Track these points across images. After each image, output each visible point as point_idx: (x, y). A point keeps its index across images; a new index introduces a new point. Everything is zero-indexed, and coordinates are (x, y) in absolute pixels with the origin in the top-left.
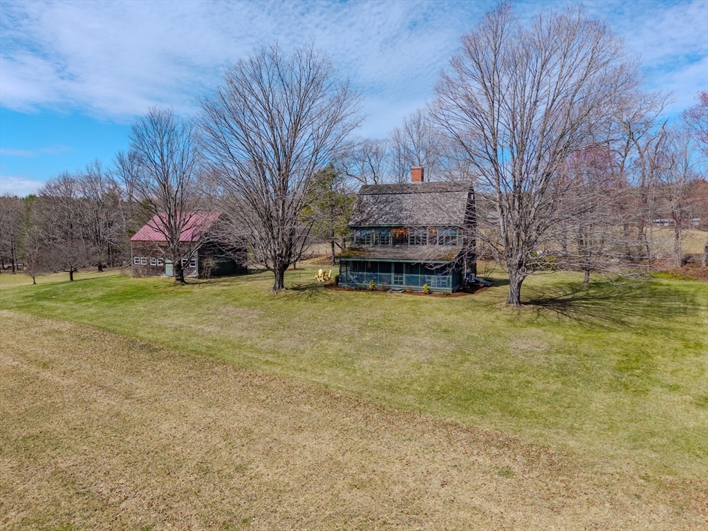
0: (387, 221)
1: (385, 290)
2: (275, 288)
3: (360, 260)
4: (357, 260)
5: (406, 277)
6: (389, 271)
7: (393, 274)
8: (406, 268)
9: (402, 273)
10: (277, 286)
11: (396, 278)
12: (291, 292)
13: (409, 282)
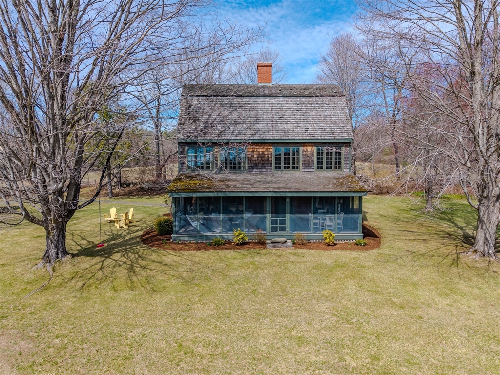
0: (239, 134)
1: (262, 243)
2: (47, 258)
3: (215, 195)
4: (211, 195)
5: (291, 219)
6: (262, 211)
7: (269, 216)
8: (291, 206)
9: (284, 213)
10: (53, 252)
11: (273, 222)
12: (86, 263)
13: (296, 227)
